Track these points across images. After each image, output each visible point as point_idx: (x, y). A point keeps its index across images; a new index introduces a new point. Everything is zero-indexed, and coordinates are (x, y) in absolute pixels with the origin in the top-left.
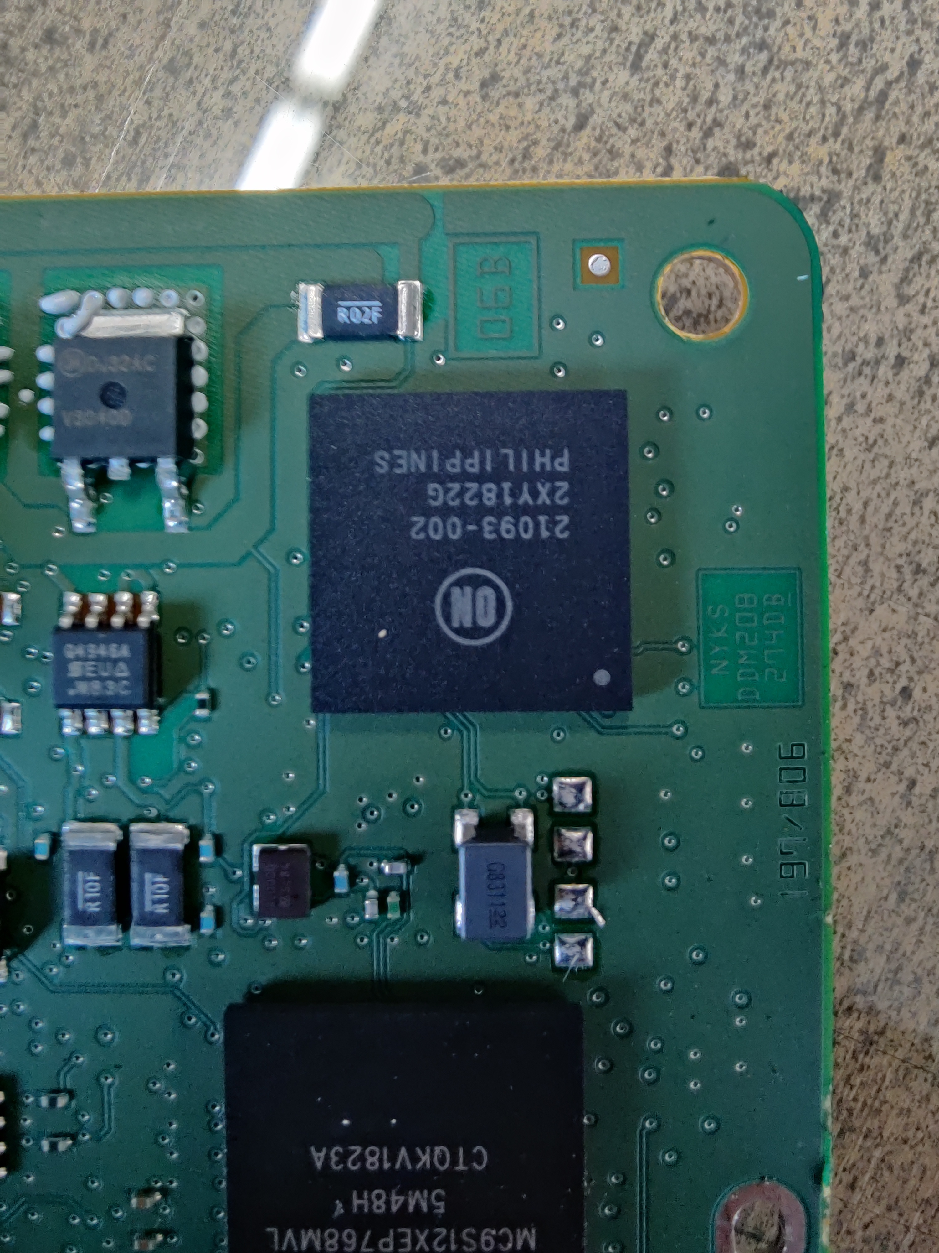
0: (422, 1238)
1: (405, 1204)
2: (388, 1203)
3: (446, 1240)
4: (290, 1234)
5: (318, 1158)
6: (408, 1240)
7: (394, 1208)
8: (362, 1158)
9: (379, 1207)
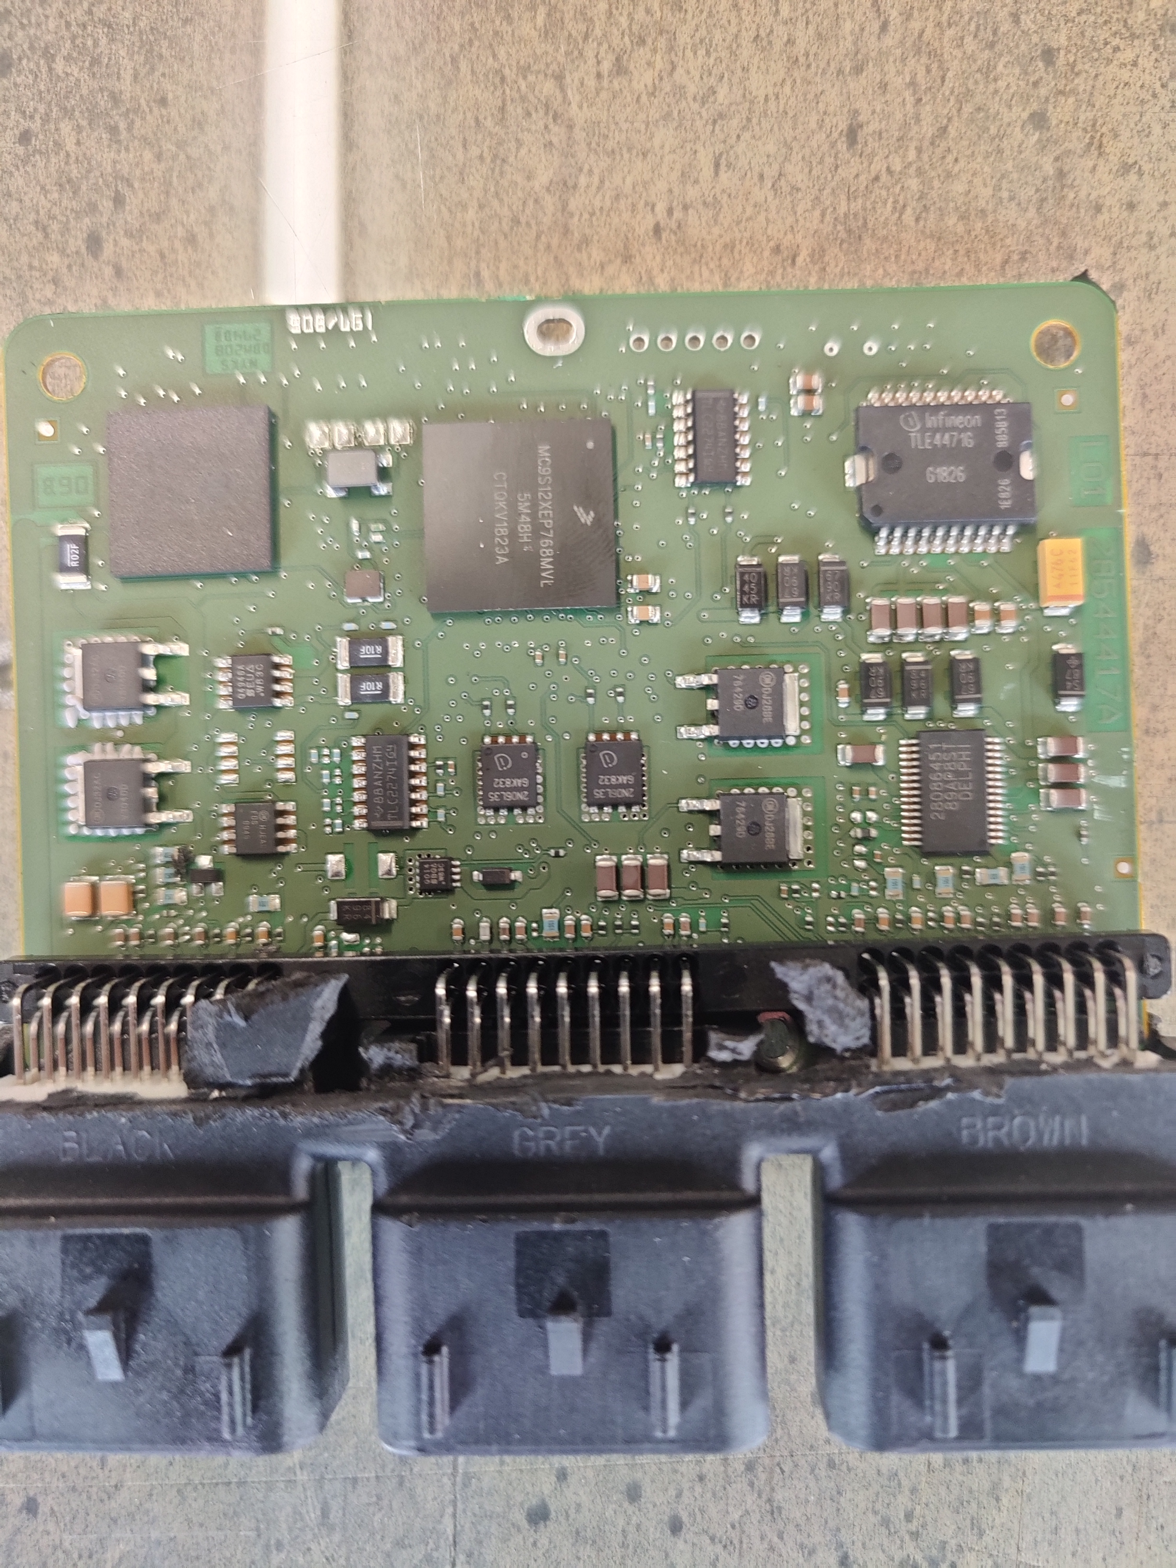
0: (544, 505)
1: (527, 514)
2: (525, 523)
3: (546, 492)
4: (543, 574)
5: (502, 560)
6: (546, 512)
7: (529, 520)
8: (502, 537)
9: (527, 528)
